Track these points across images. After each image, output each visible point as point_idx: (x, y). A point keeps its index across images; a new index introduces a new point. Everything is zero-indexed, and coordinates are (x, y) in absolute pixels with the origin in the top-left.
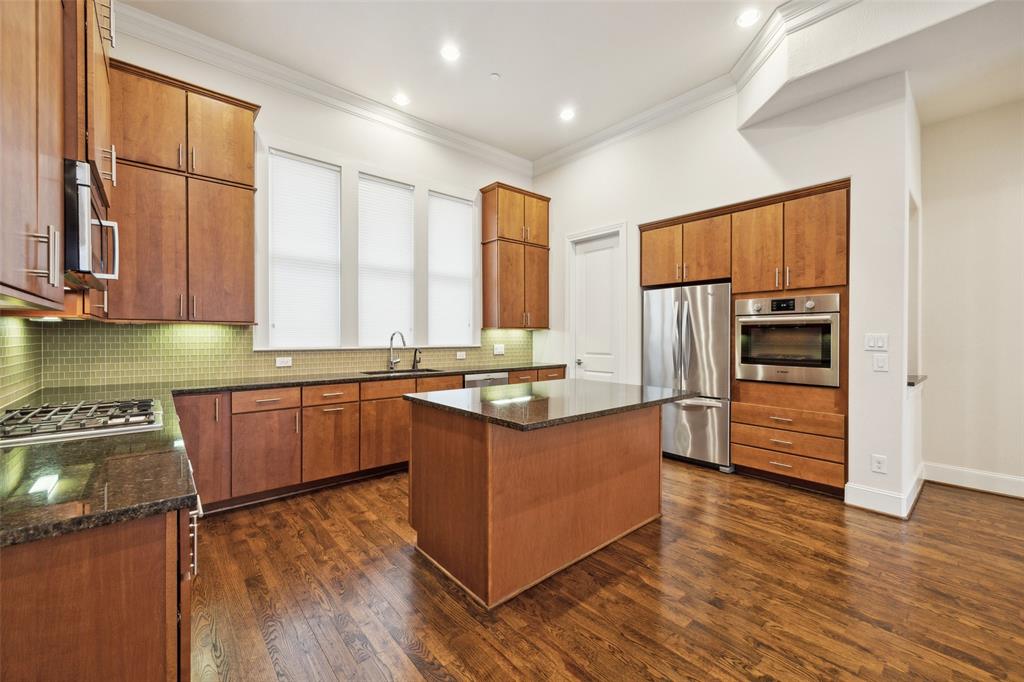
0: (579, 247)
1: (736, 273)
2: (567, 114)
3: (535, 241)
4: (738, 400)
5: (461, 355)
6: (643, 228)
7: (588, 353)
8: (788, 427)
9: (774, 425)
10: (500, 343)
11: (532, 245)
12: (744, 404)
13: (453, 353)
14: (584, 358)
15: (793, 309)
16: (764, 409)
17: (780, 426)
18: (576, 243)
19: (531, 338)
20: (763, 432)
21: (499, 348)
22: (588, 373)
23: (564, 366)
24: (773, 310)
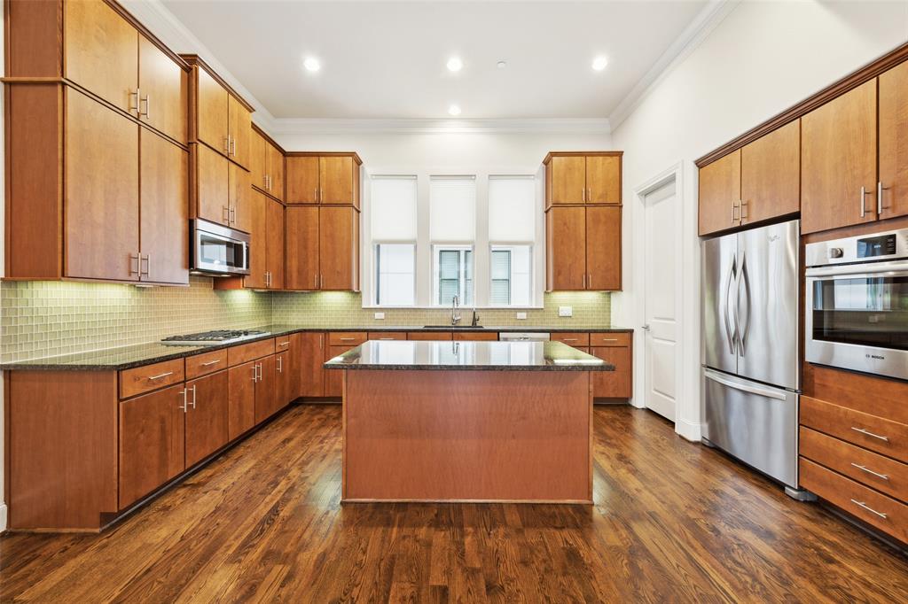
0: (649, 198)
1: (806, 204)
2: (600, 63)
3: (601, 201)
4: (812, 394)
5: (522, 315)
6: (701, 164)
7: (656, 318)
8: (883, 450)
9: (861, 441)
10: (566, 305)
11: (596, 205)
12: (819, 402)
13: (513, 313)
14: (651, 322)
15: (894, 252)
16: (846, 413)
17: (872, 446)
18: (646, 194)
19: (610, 301)
20: (844, 449)
21: (566, 310)
22: (656, 340)
23: (631, 332)
24: (859, 256)
